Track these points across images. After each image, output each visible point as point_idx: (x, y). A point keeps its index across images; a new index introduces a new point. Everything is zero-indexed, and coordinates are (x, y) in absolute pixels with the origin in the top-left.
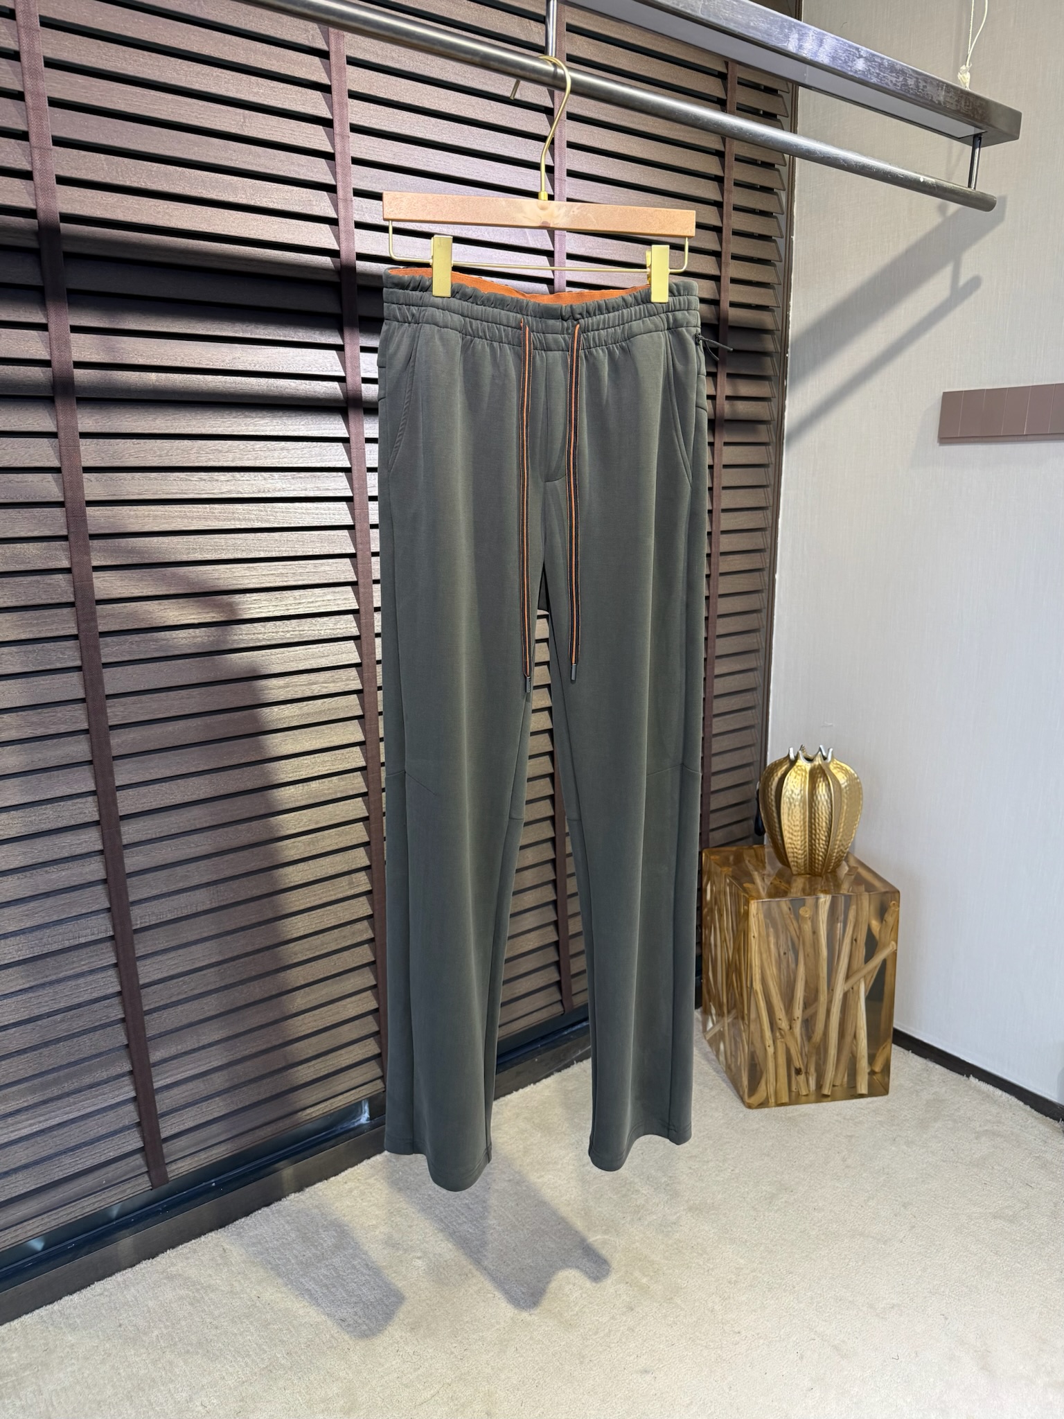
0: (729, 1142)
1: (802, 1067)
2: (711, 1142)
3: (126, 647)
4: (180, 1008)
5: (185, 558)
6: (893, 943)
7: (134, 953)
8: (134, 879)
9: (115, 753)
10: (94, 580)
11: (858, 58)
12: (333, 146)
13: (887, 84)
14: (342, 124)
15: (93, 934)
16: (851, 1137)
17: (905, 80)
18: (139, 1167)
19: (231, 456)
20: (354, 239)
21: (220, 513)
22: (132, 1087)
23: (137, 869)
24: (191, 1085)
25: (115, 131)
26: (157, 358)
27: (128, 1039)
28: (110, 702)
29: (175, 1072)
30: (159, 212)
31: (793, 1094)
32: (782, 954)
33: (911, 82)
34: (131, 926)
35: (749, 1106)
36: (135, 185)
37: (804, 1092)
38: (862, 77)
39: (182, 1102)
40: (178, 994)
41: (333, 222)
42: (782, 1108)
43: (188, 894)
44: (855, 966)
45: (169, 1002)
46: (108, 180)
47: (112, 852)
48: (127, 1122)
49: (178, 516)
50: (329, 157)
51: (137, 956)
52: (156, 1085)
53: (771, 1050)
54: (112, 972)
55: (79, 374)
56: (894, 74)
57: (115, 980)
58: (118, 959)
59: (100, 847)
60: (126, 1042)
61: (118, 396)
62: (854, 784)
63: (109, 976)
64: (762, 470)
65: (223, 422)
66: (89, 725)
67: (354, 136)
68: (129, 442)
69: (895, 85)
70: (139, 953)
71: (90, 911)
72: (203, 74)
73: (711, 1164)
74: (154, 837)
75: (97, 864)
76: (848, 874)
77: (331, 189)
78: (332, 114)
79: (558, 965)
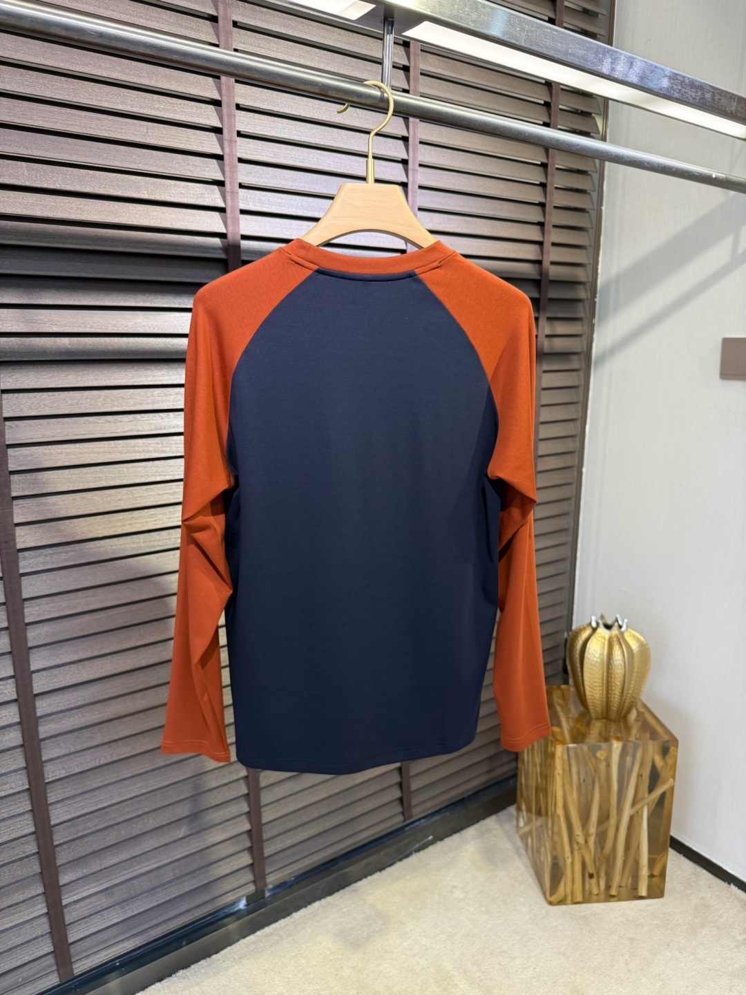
0: (532, 939)
1: (594, 872)
2: (518, 938)
3: (41, 559)
4: (86, 839)
5: (92, 486)
6: (671, 780)
7: (47, 801)
8: (47, 741)
9: (30, 644)
10: (14, 507)
11: (664, 77)
12: (222, 149)
13: (687, 98)
14: (230, 131)
15: (12, 788)
16: (632, 939)
17: (703, 94)
18: (50, 966)
19: (132, 401)
20: (239, 224)
21: (123, 447)
22: (44, 905)
23: (49, 735)
24: (94, 898)
25: (35, 144)
26: (69, 326)
27: (42, 870)
28: (27, 604)
29: (80, 890)
30: (71, 208)
31: (587, 893)
32: (582, 780)
33: (708, 96)
34: (44, 779)
35: (551, 903)
36: (51, 187)
37: (595, 891)
38: (666, 93)
39: (86, 913)
40: (84, 829)
41: (222, 210)
42: (577, 906)
43: (93, 750)
44: (640, 796)
45: (75, 836)
46: (28, 184)
47: (29, 723)
48: (39, 933)
49: (86, 453)
50: (219, 158)
51: (49, 802)
52: (64, 902)
53: (569, 861)
54: (29, 816)
55: (3, 340)
56: (694, 90)
57: (31, 822)
58: (32, 807)
59: (18, 720)
60: (39, 871)
61: (35, 359)
62: (644, 649)
63: (26, 819)
64: (574, 390)
65: (126, 375)
66: (9, 624)
67: (240, 140)
68: (45, 395)
69: (694, 99)
70: (50, 800)
71: (9, 770)
72: (113, 94)
73: (518, 961)
74: (63, 708)
75: (15, 732)
76: (637, 720)
77: (220, 184)
78: (222, 123)
79: (400, 785)
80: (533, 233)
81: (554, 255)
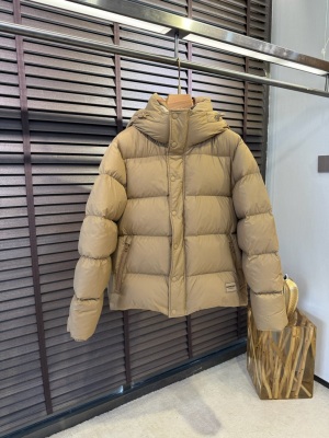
3: (45, 240)
8: (45, 313)
9: (40, 273)
10: (35, 219)
11: (285, 52)
12: (116, 85)
14: (118, 78)
15: (30, 331)
18: (43, 407)
20: (122, 113)
22: (42, 381)
27: (42, 365)
28: (39, 257)
34: (44, 328)
36: (52, 99)
41: (115, 107)
46: (44, 98)
48: (40, 392)
50: (114, 88)
51: (45, 338)
52: (50, 381)
54: (37, 343)
55: (33, 156)
57: (38, 346)
58: (39, 339)
66: (32, 265)
67: (122, 81)
68: (48, 176)
71: (30, 324)
75: (33, 308)
77: (115, 98)
78: (115, 75)
79: (187, 343)
80: (240, 116)
81: (248, 125)
